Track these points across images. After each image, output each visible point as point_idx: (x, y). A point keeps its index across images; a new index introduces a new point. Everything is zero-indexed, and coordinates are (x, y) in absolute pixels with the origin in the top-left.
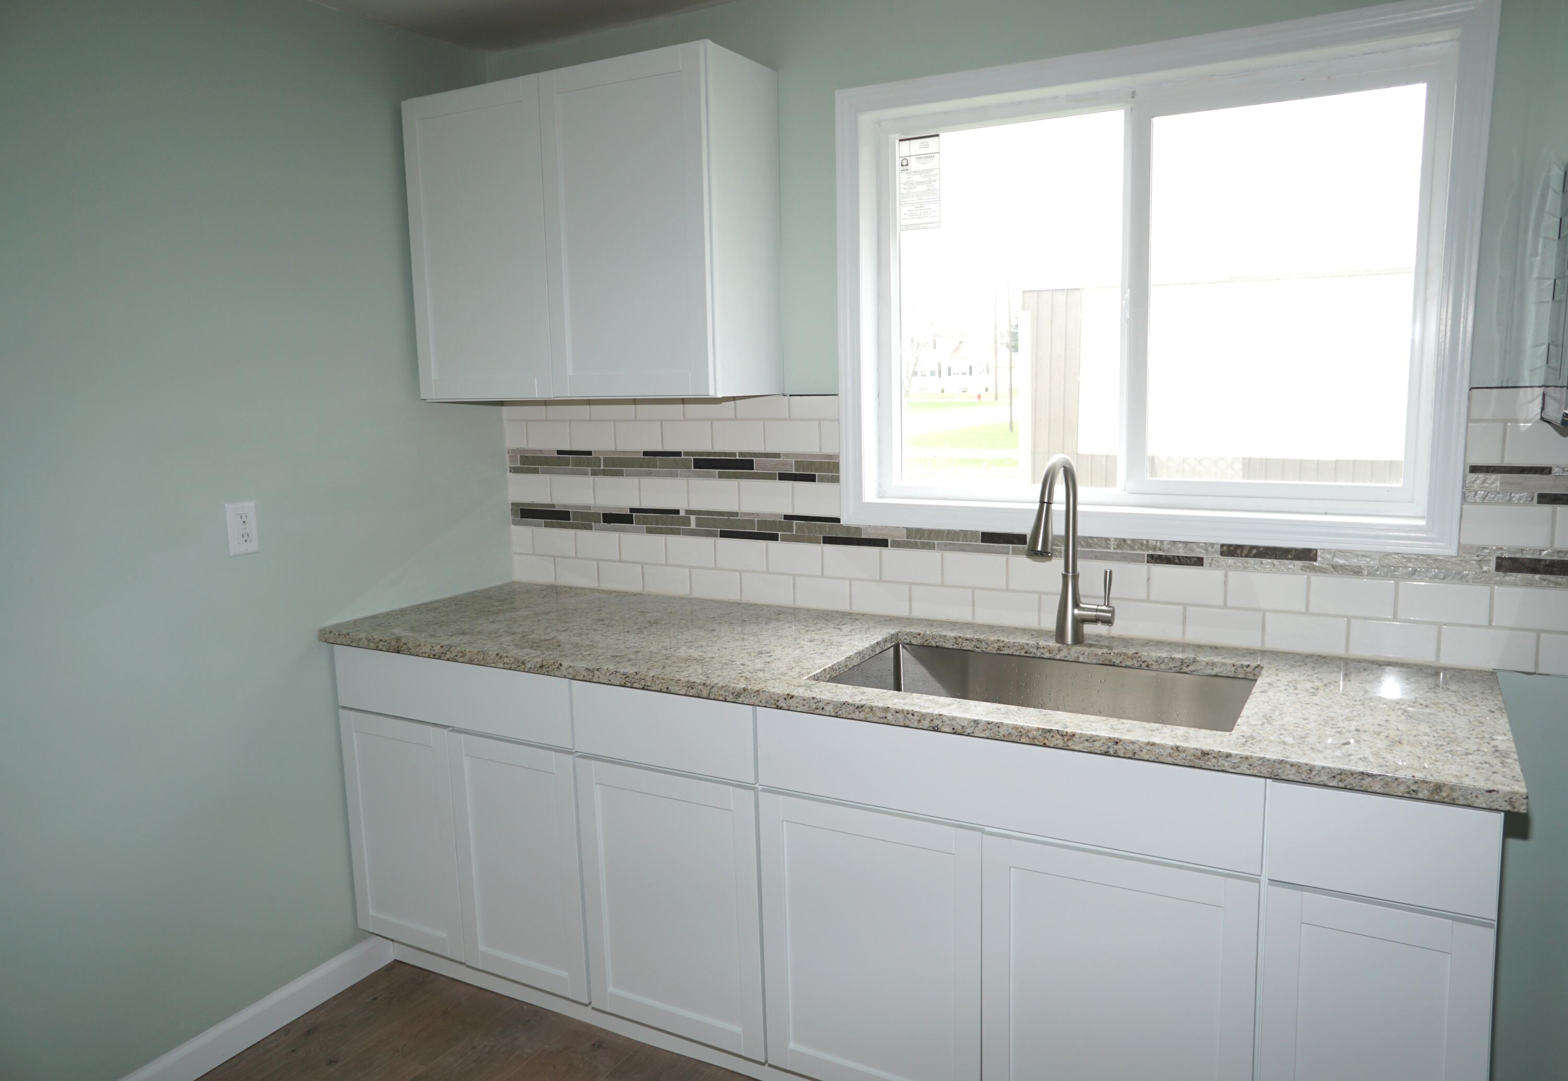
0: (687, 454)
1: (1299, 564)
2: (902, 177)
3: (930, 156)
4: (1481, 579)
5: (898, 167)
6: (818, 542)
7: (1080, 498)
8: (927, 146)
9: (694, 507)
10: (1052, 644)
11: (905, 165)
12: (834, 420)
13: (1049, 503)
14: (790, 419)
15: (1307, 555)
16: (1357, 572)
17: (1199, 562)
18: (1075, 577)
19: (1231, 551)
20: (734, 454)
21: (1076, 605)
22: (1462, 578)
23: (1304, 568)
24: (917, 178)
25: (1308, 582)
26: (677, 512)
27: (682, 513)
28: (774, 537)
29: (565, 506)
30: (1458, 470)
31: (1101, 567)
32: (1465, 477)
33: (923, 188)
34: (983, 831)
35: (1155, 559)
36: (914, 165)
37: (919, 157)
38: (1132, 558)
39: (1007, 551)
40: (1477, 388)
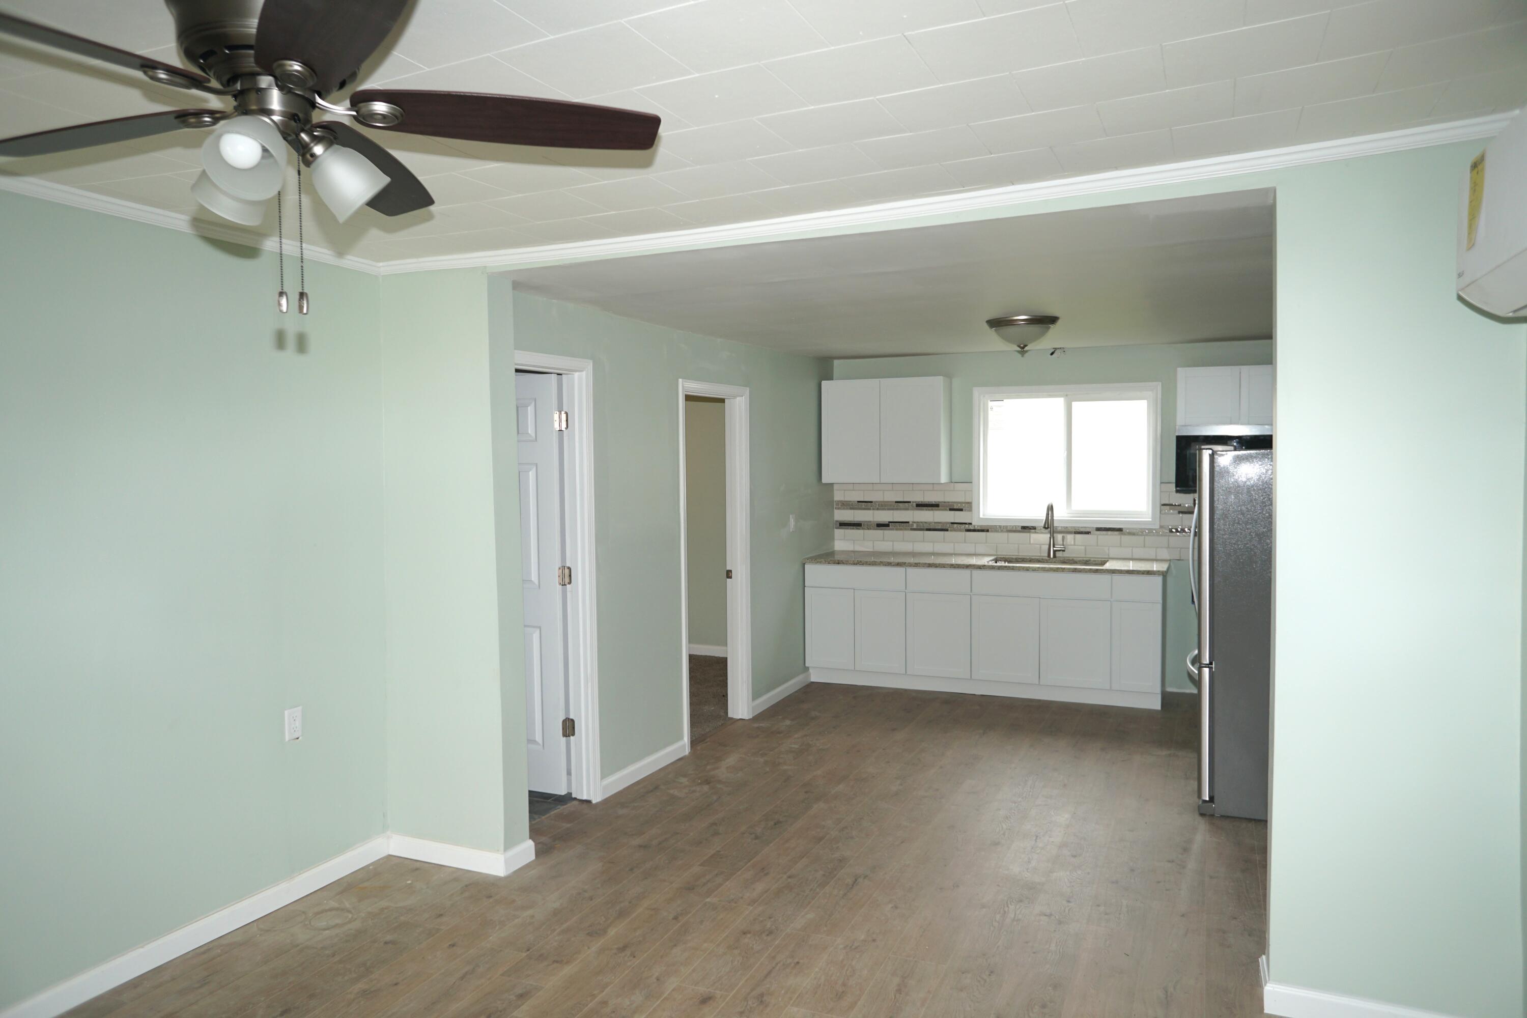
0: (913, 502)
1: (1118, 532)
2: (990, 412)
3: (999, 407)
4: (1165, 535)
5: (989, 408)
6: (963, 531)
7: (1054, 515)
9: (916, 520)
10: (1047, 558)
11: (992, 409)
12: (970, 491)
14: (954, 490)
15: (1120, 530)
16: (1134, 534)
17: (1088, 533)
18: (1053, 538)
19: (1098, 529)
20: (932, 502)
21: (1054, 547)
23: (1120, 534)
24: (996, 412)
25: (1121, 538)
26: (908, 522)
27: (910, 523)
28: (947, 530)
29: (860, 521)
30: (1158, 505)
31: (1059, 535)
32: (1160, 507)
33: (999, 416)
34: (1040, 598)
35: (1076, 533)
36: (995, 408)
38: (1070, 533)
39: (1029, 532)
40: (1161, 483)
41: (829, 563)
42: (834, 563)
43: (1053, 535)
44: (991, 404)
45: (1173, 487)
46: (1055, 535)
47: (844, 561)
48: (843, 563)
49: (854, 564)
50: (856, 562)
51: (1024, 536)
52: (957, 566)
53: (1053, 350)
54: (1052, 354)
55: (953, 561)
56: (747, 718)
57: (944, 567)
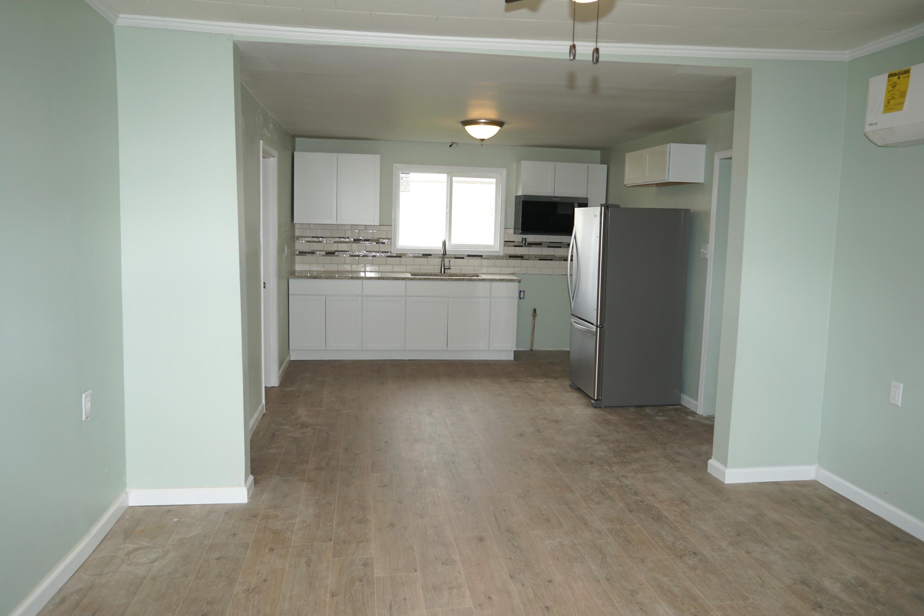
0: (351, 238)
1: (479, 258)
2: (401, 181)
3: (407, 178)
4: (506, 259)
5: (401, 179)
8: (407, 176)
10: (440, 273)
11: (402, 178)
12: (390, 231)
13: (445, 246)
14: (379, 230)
15: (481, 256)
16: (490, 259)
17: (463, 258)
18: (444, 261)
19: (469, 256)
20: (365, 238)
21: (444, 266)
22: (504, 259)
23: (480, 259)
24: (404, 182)
25: (481, 261)
28: (374, 256)
29: (314, 250)
31: (448, 260)
32: (504, 243)
33: (406, 184)
35: (456, 258)
36: (404, 179)
37: (405, 177)
38: (452, 258)
39: (428, 258)
40: (505, 229)
41: (308, 278)
42: (312, 278)
43: (444, 259)
44: (402, 175)
45: (512, 231)
46: (445, 259)
47: (319, 277)
48: (319, 278)
49: (327, 278)
50: (328, 277)
51: (425, 260)
52: (397, 279)
53: (452, 144)
54: (451, 146)
55: (394, 275)
56: (277, 386)
57: (389, 279)
